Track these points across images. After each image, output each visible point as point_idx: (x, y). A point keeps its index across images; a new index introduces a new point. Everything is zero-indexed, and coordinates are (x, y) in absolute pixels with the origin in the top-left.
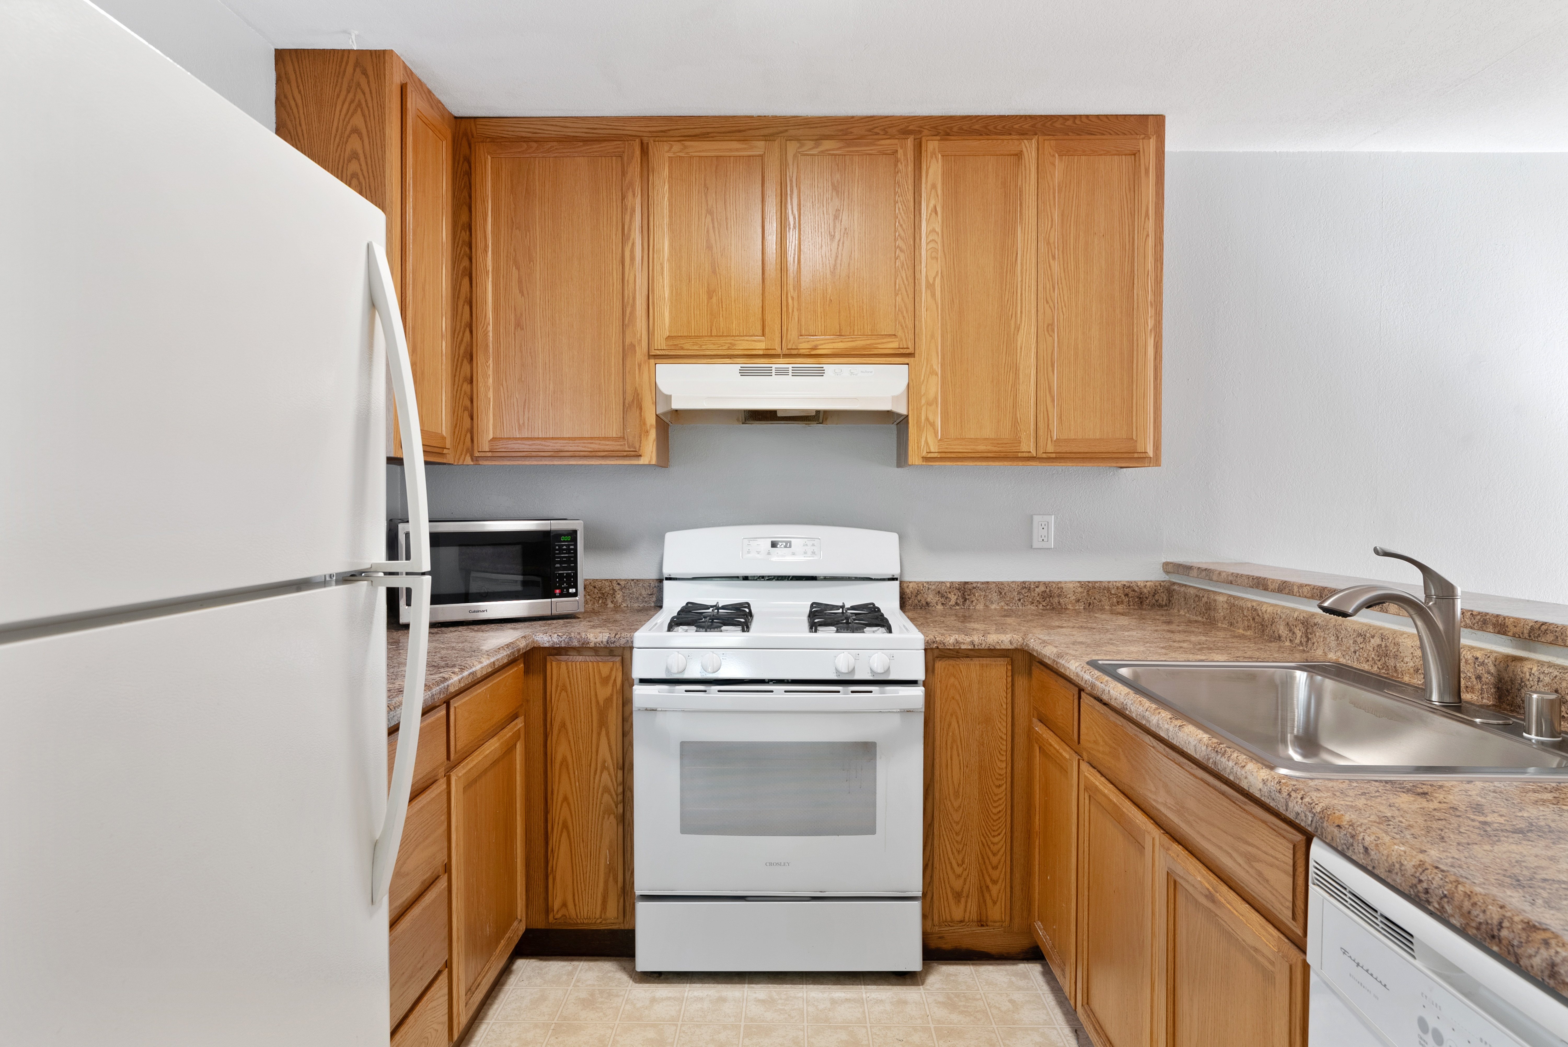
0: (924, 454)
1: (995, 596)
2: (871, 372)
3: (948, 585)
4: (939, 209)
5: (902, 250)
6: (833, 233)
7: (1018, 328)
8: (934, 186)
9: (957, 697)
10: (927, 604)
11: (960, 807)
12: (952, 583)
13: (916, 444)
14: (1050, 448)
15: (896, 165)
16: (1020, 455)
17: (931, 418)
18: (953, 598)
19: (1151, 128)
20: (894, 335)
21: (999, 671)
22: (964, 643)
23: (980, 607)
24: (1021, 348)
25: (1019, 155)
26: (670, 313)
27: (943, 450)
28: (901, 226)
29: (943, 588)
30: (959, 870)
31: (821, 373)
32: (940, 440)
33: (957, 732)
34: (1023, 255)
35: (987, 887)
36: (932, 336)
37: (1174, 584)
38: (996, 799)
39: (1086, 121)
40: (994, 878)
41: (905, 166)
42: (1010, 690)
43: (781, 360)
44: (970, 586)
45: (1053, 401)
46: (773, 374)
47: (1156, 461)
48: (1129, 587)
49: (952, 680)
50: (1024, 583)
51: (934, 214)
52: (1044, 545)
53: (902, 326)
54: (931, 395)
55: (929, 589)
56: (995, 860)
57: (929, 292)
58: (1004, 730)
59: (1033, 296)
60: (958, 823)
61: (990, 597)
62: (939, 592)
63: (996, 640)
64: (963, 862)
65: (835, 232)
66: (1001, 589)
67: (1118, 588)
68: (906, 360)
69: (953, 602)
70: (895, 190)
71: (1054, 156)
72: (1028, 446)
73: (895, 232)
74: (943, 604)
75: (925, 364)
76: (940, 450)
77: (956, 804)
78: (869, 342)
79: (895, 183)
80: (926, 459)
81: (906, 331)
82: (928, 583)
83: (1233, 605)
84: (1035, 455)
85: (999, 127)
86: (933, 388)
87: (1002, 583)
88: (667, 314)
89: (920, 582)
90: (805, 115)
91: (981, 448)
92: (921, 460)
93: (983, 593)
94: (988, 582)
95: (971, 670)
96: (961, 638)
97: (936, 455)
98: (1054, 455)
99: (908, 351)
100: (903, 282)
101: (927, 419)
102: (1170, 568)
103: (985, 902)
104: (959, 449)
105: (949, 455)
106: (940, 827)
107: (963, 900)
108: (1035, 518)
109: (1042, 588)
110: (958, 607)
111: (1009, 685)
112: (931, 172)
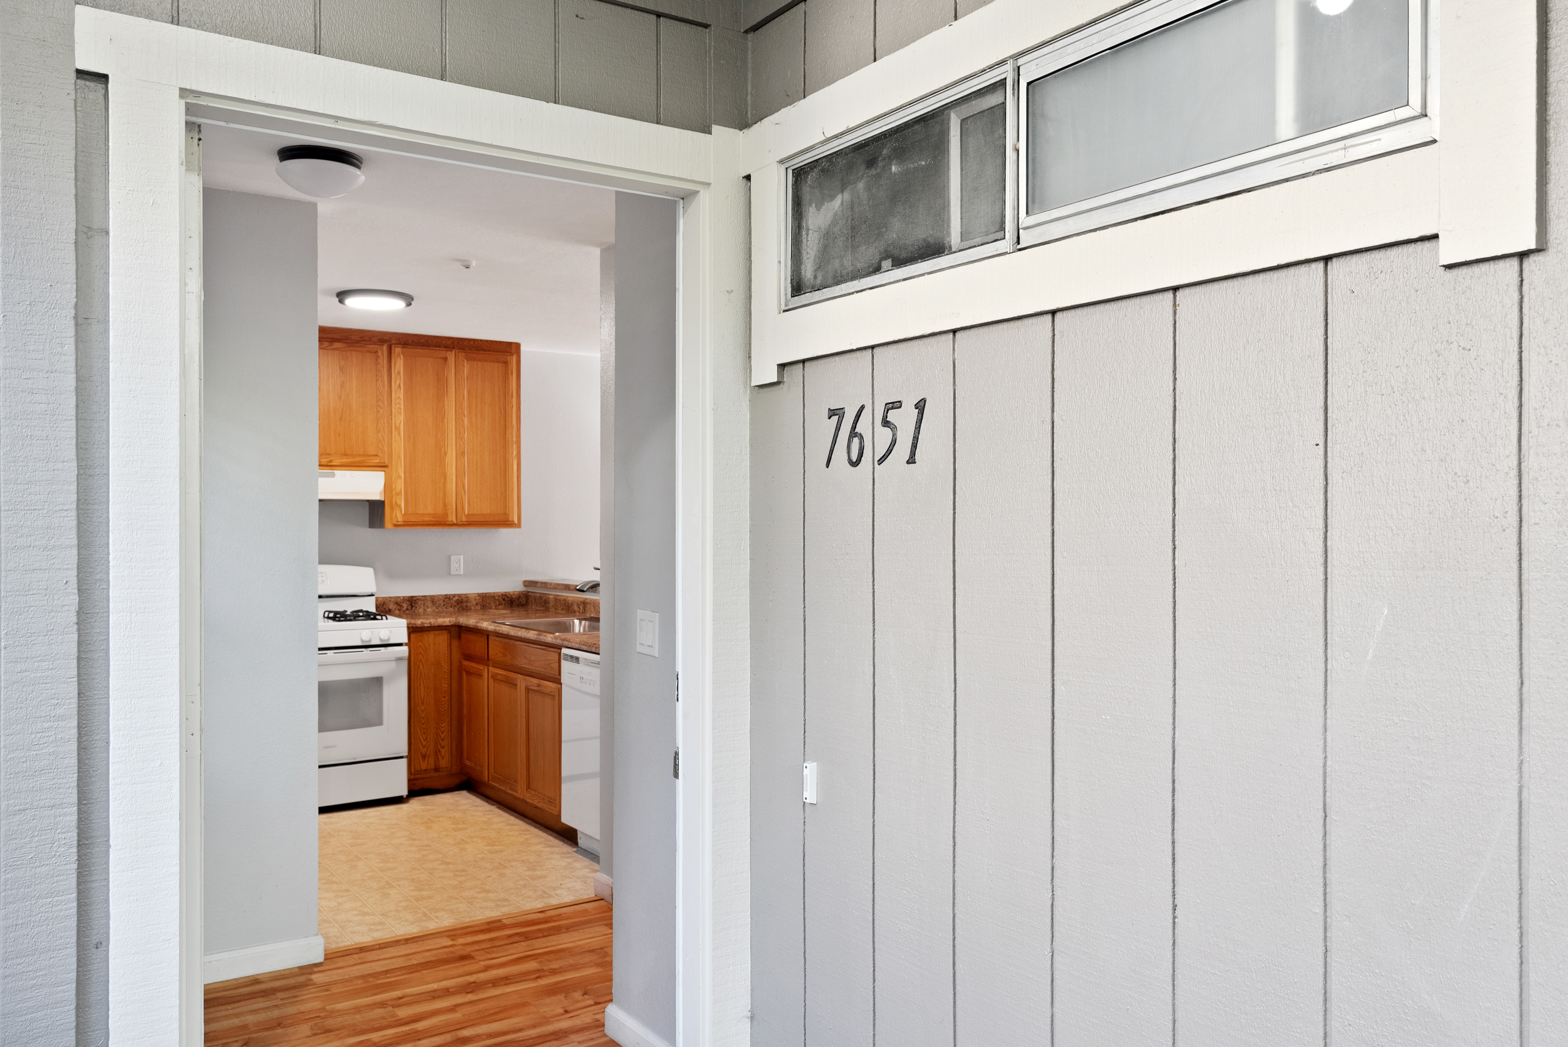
0: (395, 523)
1: (430, 604)
2: (365, 475)
3: (402, 598)
4: (402, 386)
5: (381, 408)
7: (446, 453)
8: (399, 373)
9: (423, 652)
10: (389, 610)
11: (424, 709)
12: (404, 597)
13: (390, 518)
14: (464, 519)
15: (377, 359)
16: (448, 523)
17: (398, 503)
18: (405, 606)
19: (513, 350)
20: (378, 456)
21: (444, 637)
22: (427, 624)
23: (421, 610)
24: (448, 464)
25: (446, 359)
27: (405, 520)
28: (380, 394)
29: (399, 600)
30: (424, 743)
31: (333, 475)
32: (404, 515)
33: (422, 670)
34: (448, 414)
35: (439, 751)
36: (399, 457)
37: (529, 592)
38: (443, 703)
39: (479, 342)
40: (443, 745)
41: (383, 360)
42: (449, 647)
44: (415, 599)
45: (465, 493)
47: (519, 525)
48: (505, 595)
49: (419, 643)
50: (446, 595)
51: (399, 388)
52: (458, 573)
53: (382, 450)
54: (399, 491)
55: (390, 601)
56: (443, 736)
57: (397, 431)
58: (447, 668)
59: (454, 437)
60: (423, 718)
61: (427, 604)
62: (396, 603)
63: (442, 621)
64: (427, 738)
66: (433, 599)
67: (499, 596)
68: (383, 469)
69: (405, 608)
70: (376, 373)
71: (464, 361)
72: (452, 518)
73: (377, 397)
74: (399, 610)
75: (395, 472)
77: (423, 708)
78: (362, 459)
79: (376, 370)
80: (396, 525)
81: (385, 454)
82: (390, 597)
83: (557, 599)
84: (455, 522)
85: (434, 342)
86: (400, 485)
87: (434, 596)
89: (385, 597)
91: (427, 519)
92: (392, 525)
93: (423, 602)
94: (425, 596)
95: (430, 638)
96: (424, 621)
97: (402, 523)
98: (465, 523)
99: (385, 464)
100: (382, 425)
101: (396, 503)
102: (527, 583)
103: (438, 758)
104: (414, 520)
105: (409, 523)
106: (414, 721)
107: (427, 759)
108: (453, 557)
109: (457, 598)
110: (408, 611)
111: (449, 644)
112: (397, 365)
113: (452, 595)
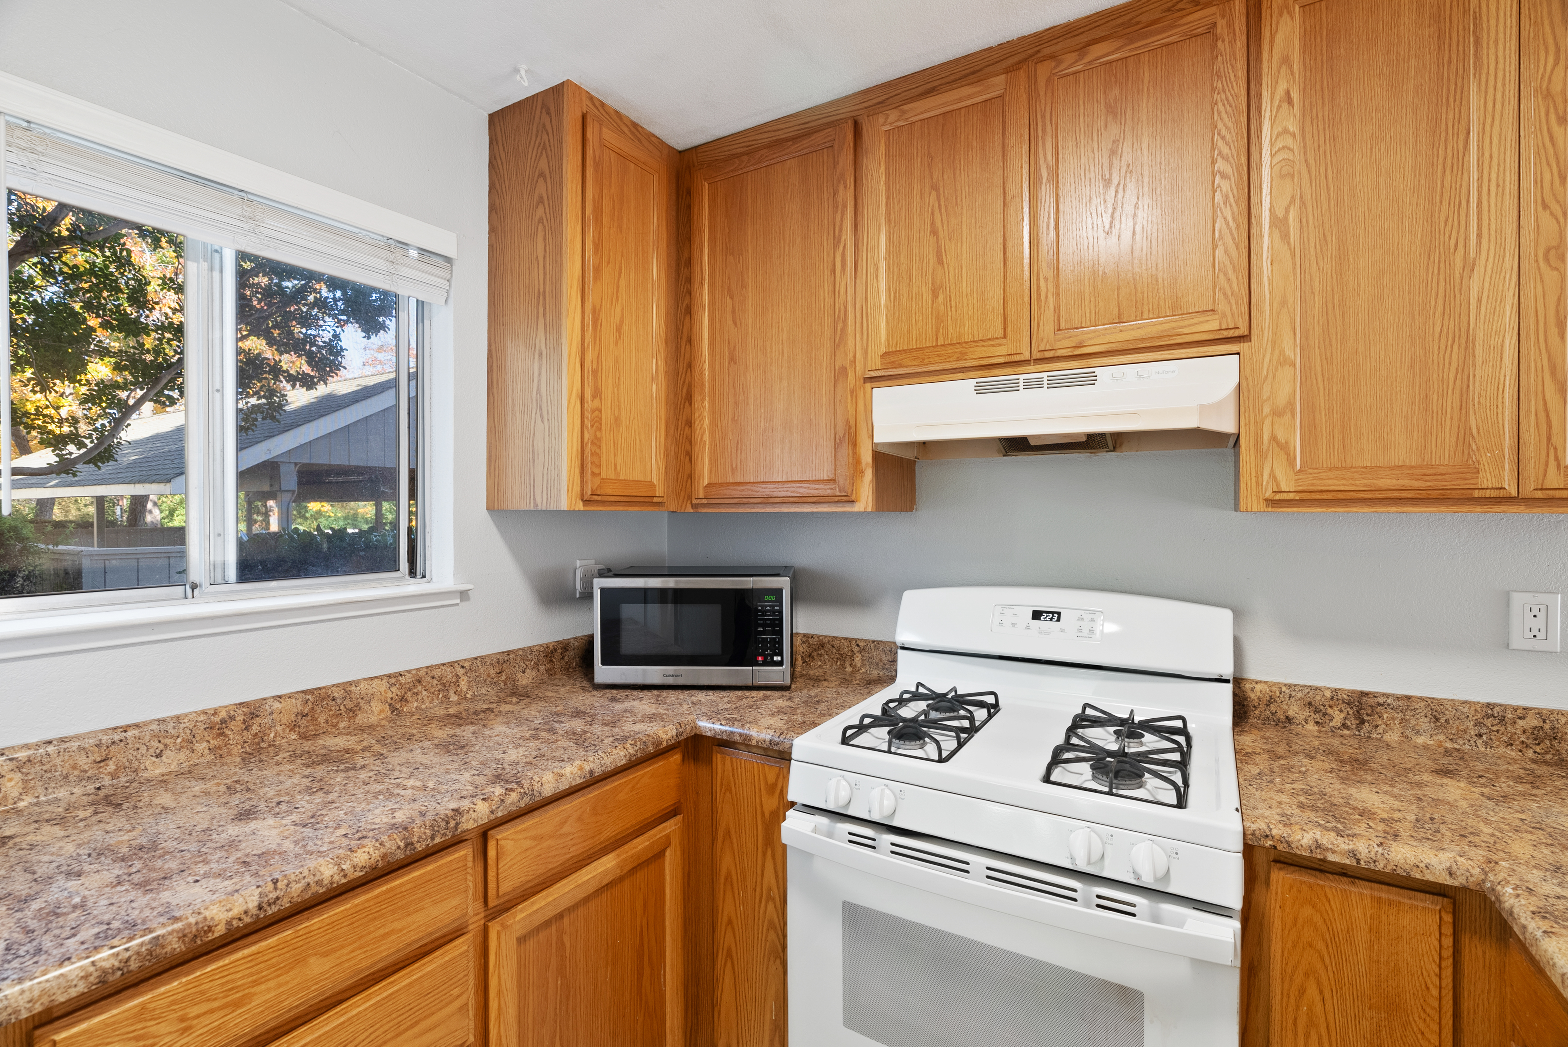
0: (1269, 494)
1: (1424, 724)
2: (1173, 372)
3: (1328, 694)
4: (1295, 95)
5: (1224, 176)
6: (1107, 177)
7: (1470, 267)
8: (1286, 60)
9: (1320, 945)
10: (1288, 719)
12: (1336, 691)
13: (1254, 479)
14: (1555, 481)
15: (1214, 46)
16: (1476, 494)
17: (1281, 437)
18: (1338, 719)
20: (1213, 311)
21: (1421, 919)
22: (1334, 852)
23: (1393, 736)
24: (1479, 300)
26: (888, 323)
27: (1305, 488)
28: (1223, 138)
29: (1318, 698)
31: (1092, 380)
32: (1300, 471)
33: (1318, 1008)
36: (1281, 305)
41: (1230, 42)
42: (1448, 963)
43: (1032, 368)
44: (1371, 701)
45: (1563, 392)
46: (1021, 387)
49: (1307, 911)
50: (1487, 708)
51: (1285, 106)
52: (1540, 645)
53: (1225, 294)
54: (1282, 398)
55: (1290, 696)
57: (1276, 233)
58: (1433, 1039)
59: (1509, 203)
61: (1413, 721)
62: (1310, 704)
63: (1412, 860)
65: (1110, 174)
66: (1435, 712)
68: (1234, 347)
69: (1337, 722)
70: (1212, 85)
72: (1496, 477)
73: (1213, 149)
74: (1317, 723)
75: (1269, 350)
76: (1300, 488)
78: (1167, 327)
79: (1212, 75)
80: (1272, 503)
81: (1233, 302)
82: (1289, 686)
84: (1514, 493)
86: (1285, 387)
87: (1440, 702)
88: (883, 325)
89: (1275, 684)
90: (1065, 21)
91: (1387, 482)
92: (1263, 504)
93: (1400, 715)
94: (1409, 698)
95: (1352, 902)
96: (1328, 839)
97: (1291, 496)
99: (1236, 333)
100: (1228, 224)
101: (1274, 438)
104: (1340, 485)
105: (1318, 496)
108: (1518, 599)
109: (1532, 721)
110: (1346, 732)
111: (1448, 953)
112: (1279, 39)
113: (1515, 709)
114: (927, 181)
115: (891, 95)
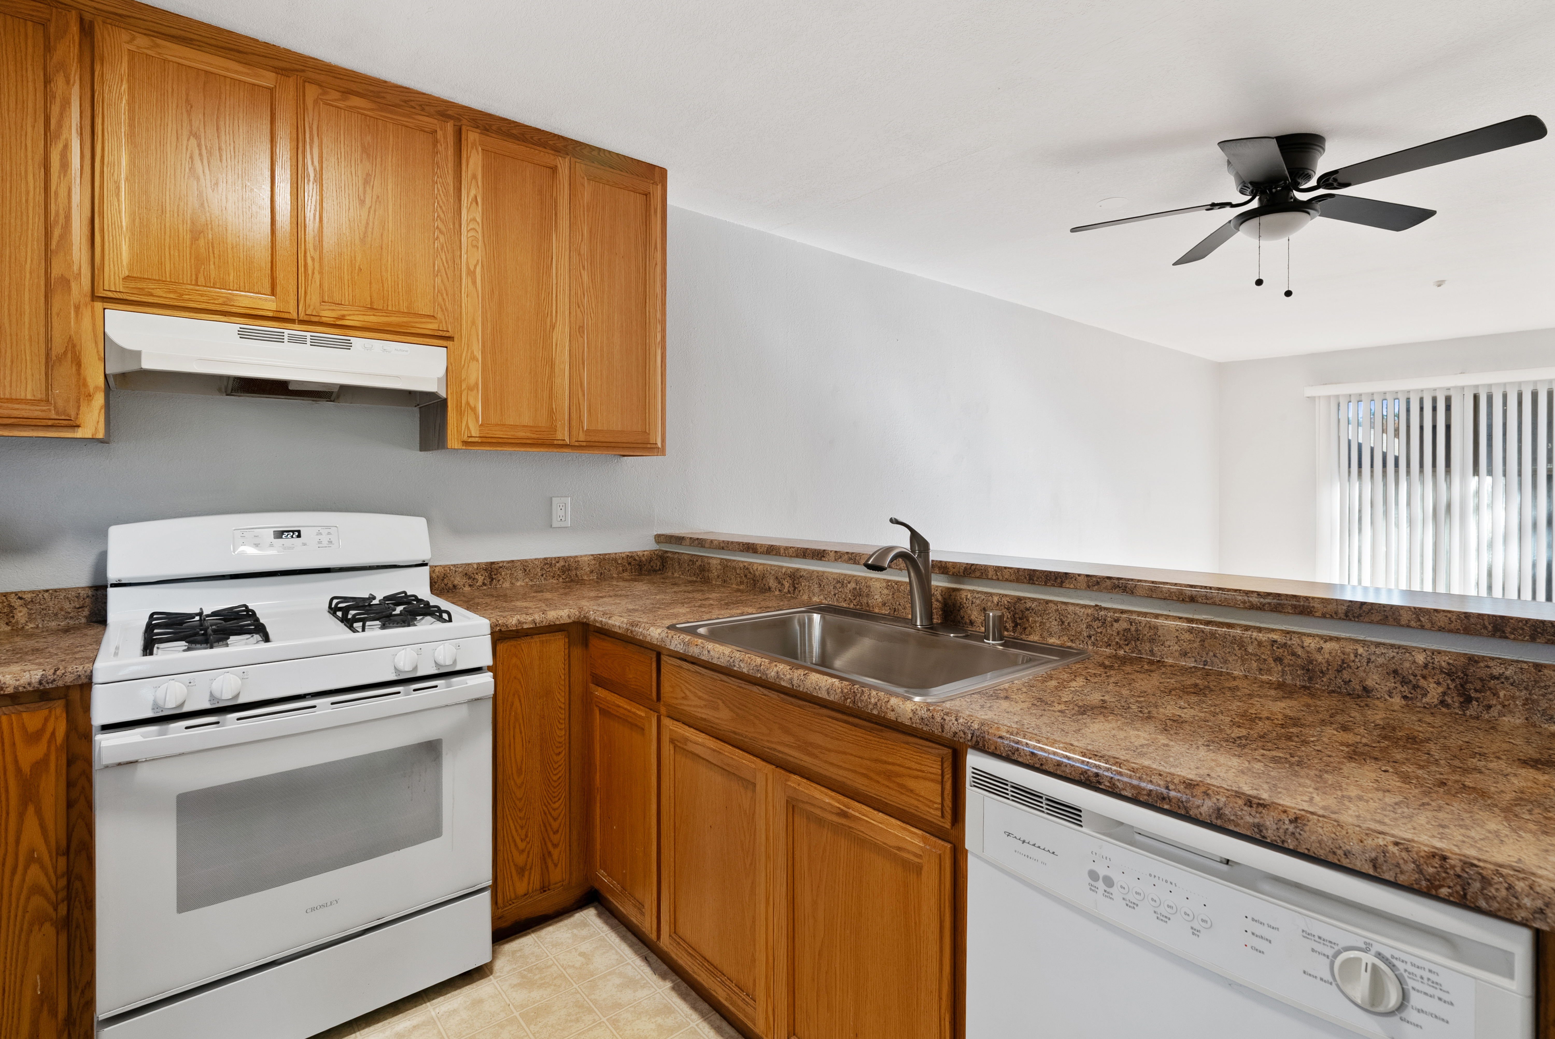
0: (465, 438)
1: (520, 574)
2: (407, 351)
3: (475, 567)
4: (479, 200)
5: (441, 232)
6: (362, 198)
7: (553, 327)
8: (474, 177)
9: (520, 678)
10: (455, 586)
11: (523, 783)
12: (478, 564)
13: (455, 428)
14: (582, 437)
15: (435, 145)
16: (555, 442)
17: (472, 403)
18: (481, 580)
19: (657, 178)
20: (433, 316)
21: (557, 645)
22: (526, 623)
23: (507, 585)
24: (556, 347)
25: (554, 169)
26: (131, 247)
27: (484, 435)
28: (441, 207)
29: (470, 569)
30: (522, 843)
31: (347, 346)
32: (481, 425)
33: (519, 710)
34: (557, 261)
35: (550, 853)
36: (473, 323)
38: (556, 766)
39: (608, 155)
40: (555, 841)
41: (445, 148)
42: (567, 662)
43: (297, 326)
44: (496, 566)
45: (584, 395)
46: (286, 340)
47: (661, 452)
48: (631, 557)
49: (513, 660)
50: (546, 561)
51: (474, 203)
52: (563, 524)
53: (441, 308)
54: (472, 381)
55: (456, 571)
56: (555, 825)
57: (470, 278)
58: (562, 700)
59: (567, 300)
60: (521, 799)
61: (515, 574)
62: (466, 574)
63: (556, 616)
64: (526, 836)
65: (365, 198)
66: (525, 566)
67: (623, 558)
68: (445, 343)
69: (480, 583)
70: (433, 169)
71: (583, 178)
72: (562, 434)
73: (435, 211)
74: (470, 585)
75: (466, 349)
76: (482, 435)
77: (519, 782)
78: (405, 320)
79: (433, 163)
80: (465, 443)
81: (446, 314)
82: (454, 566)
83: (726, 567)
84: (569, 443)
85: (535, 138)
86: (474, 373)
87: (526, 561)
89: (446, 566)
90: (328, 61)
91: (520, 435)
92: (460, 444)
93: (509, 572)
94: (513, 561)
95: (532, 648)
96: (522, 618)
97: (477, 440)
98: (584, 444)
99: (447, 334)
100: (443, 263)
101: (468, 403)
102: (661, 539)
103: (547, 867)
104: (499, 435)
105: (490, 440)
106: (503, 808)
107: (527, 873)
108: (556, 500)
109: (562, 563)
110: (485, 587)
111: (567, 657)
112: (472, 162)
113: (555, 558)
114: (185, 125)
115: (134, 15)
